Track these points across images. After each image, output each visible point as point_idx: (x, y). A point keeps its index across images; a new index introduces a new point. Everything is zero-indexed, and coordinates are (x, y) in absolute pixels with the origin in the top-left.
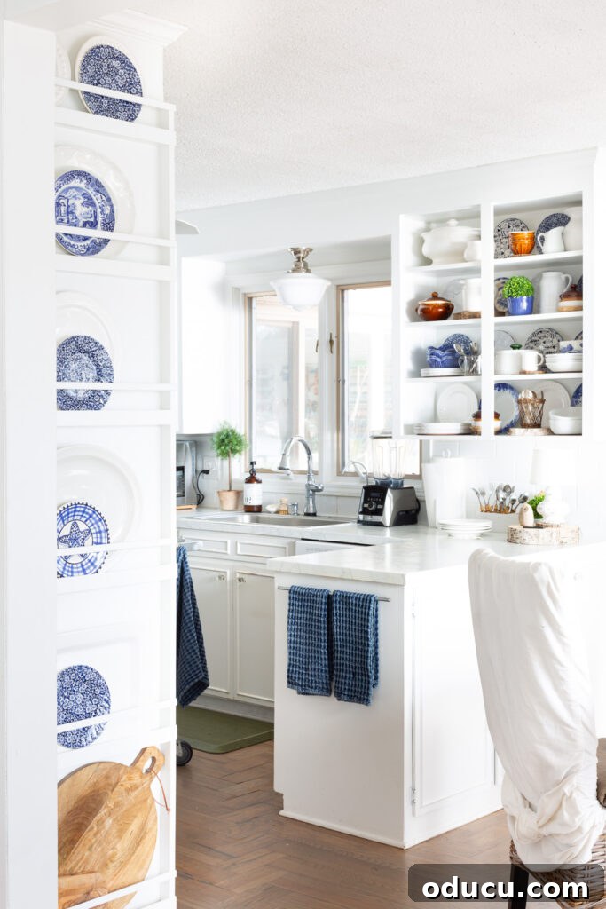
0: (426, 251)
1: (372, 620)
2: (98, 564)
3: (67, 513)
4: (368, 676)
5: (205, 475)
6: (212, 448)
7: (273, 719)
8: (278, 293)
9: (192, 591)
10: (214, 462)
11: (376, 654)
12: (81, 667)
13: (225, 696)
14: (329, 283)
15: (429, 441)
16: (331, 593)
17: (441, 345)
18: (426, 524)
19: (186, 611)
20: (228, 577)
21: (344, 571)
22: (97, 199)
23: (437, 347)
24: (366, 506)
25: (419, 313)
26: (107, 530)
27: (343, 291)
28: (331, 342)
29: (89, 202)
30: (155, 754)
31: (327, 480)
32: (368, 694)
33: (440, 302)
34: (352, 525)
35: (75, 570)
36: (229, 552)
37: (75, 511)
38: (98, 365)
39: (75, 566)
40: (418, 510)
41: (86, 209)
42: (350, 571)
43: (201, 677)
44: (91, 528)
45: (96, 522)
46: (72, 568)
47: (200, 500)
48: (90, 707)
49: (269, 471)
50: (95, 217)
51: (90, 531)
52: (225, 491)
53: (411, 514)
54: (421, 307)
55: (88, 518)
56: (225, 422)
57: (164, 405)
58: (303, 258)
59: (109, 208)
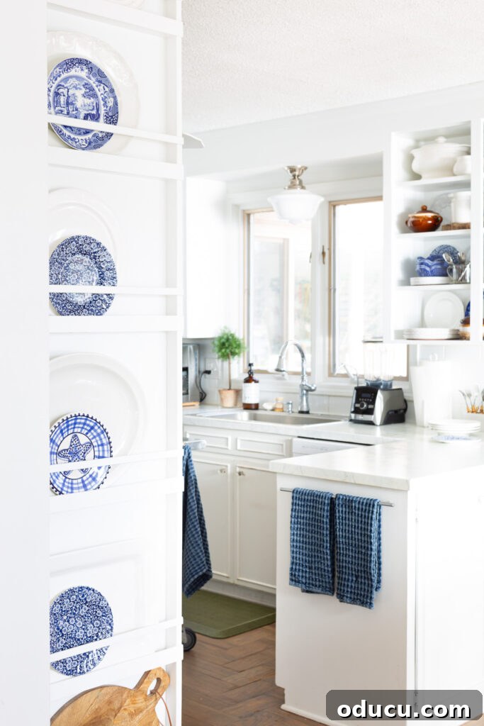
0: (416, 167)
1: (375, 524)
2: (99, 479)
3: (68, 424)
4: (371, 580)
5: (207, 375)
6: (214, 351)
7: (275, 604)
8: (275, 208)
9: (196, 487)
10: (215, 363)
11: (379, 558)
12: (81, 588)
13: (225, 580)
14: (322, 199)
15: (415, 346)
16: (334, 497)
17: (428, 255)
18: (414, 423)
19: (191, 507)
20: (229, 471)
21: (346, 474)
22: (100, 90)
23: (426, 257)
24: (358, 405)
25: (409, 224)
26: (110, 443)
27: (334, 206)
28: (324, 253)
29: (91, 93)
30: (160, 675)
31: (319, 380)
32: (371, 598)
33: (430, 215)
34: (344, 424)
35: (74, 486)
36: (230, 447)
37: (75, 424)
38: (100, 268)
39: (75, 482)
40: (405, 410)
41: (87, 101)
42: (353, 475)
43: (204, 571)
44: (93, 441)
45: (99, 435)
46: (72, 484)
47: (202, 398)
48: (91, 631)
49: (265, 372)
50: (98, 110)
51: (91, 443)
52: (225, 390)
53: (399, 414)
54: (412, 219)
55: (89, 431)
56: (226, 327)
57: (170, 311)
58: (298, 176)
59: (112, 99)
